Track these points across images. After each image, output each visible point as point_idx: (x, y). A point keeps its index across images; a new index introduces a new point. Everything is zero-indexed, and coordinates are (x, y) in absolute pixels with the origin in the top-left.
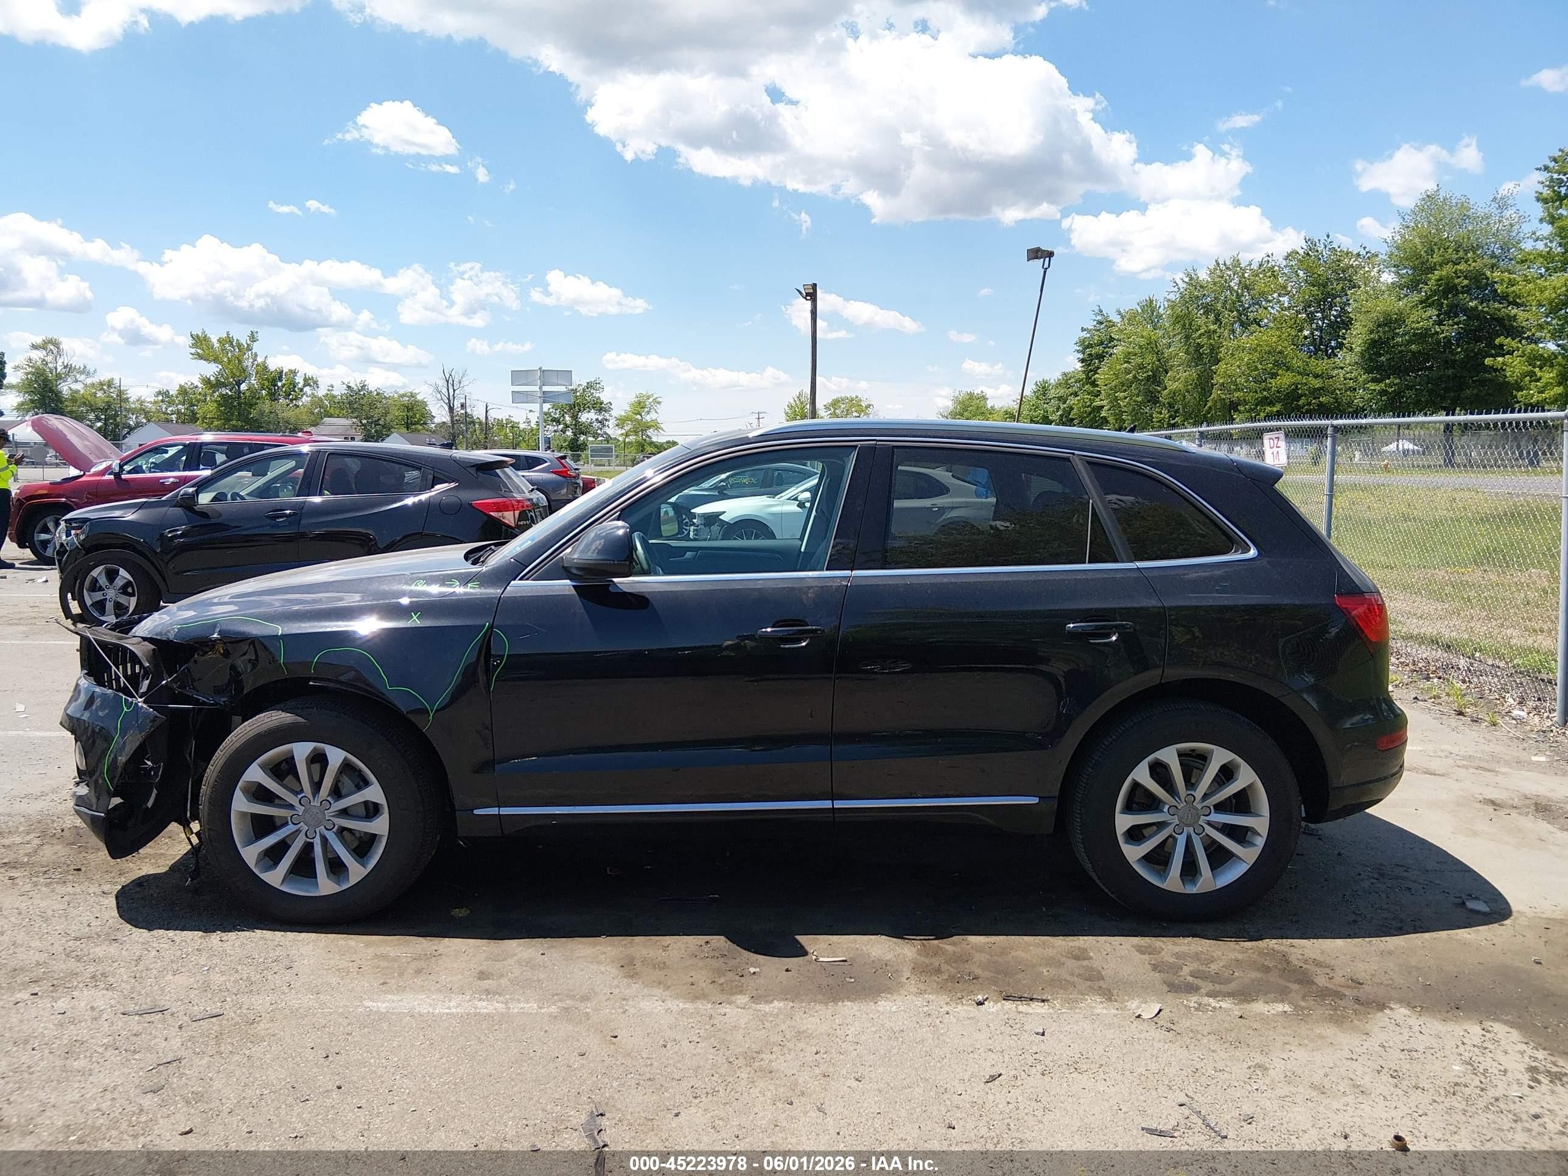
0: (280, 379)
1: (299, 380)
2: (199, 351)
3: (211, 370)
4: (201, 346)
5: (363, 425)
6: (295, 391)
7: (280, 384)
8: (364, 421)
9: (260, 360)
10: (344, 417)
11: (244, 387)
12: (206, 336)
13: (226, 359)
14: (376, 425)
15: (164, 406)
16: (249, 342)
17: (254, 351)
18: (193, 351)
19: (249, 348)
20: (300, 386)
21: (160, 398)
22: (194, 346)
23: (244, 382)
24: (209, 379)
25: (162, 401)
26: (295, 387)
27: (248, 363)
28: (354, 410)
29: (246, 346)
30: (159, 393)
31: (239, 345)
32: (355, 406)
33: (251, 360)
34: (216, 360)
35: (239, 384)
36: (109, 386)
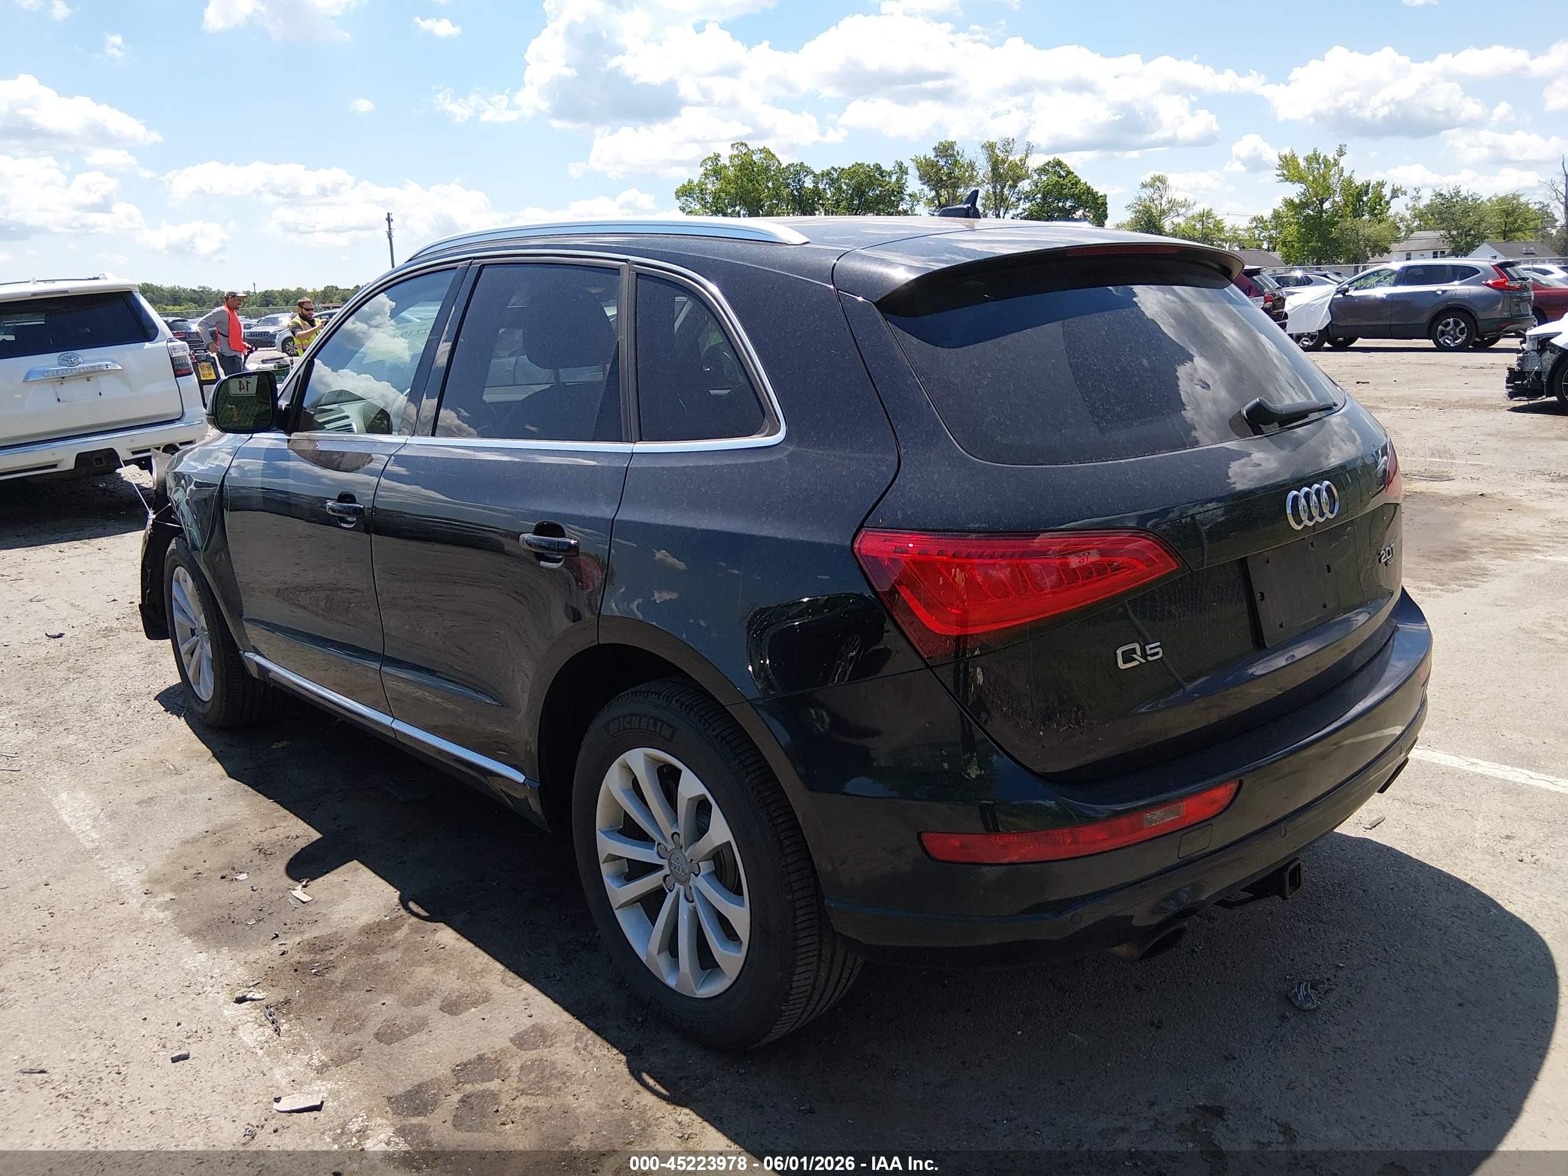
0: (1366, 193)
1: (1387, 192)
2: (1285, 172)
3: (1295, 191)
4: (1289, 169)
5: (1452, 236)
6: (1380, 205)
7: (1365, 199)
8: (1454, 233)
9: (1346, 174)
10: (1431, 229)
11: (1327, 205)
12: (1293, 155)
13: (1311, 178)
14: (1466, 236)
15: (1257, 232)
16: (1336, 157)
17: (1340, 166)
18: (1279, 172)
19: (1336, 163)
20: (1387, 198)
21: (1254, 224)
22: (1281, 167)
23: (1327, 200)
24: (1292, 201)
25: (1256, 227)
26: (1381, 200)
27: (1333, 180)
28: (1444, 220)
29: (1332, 161)
30: (1255, 219)
31: (1326, 161)
32: (1444, 216)
33: (1337, 176)
34: (1301, 180)
35: (1322, 203)
36: (1208, 217)
